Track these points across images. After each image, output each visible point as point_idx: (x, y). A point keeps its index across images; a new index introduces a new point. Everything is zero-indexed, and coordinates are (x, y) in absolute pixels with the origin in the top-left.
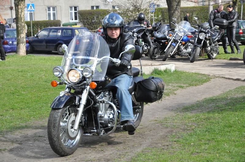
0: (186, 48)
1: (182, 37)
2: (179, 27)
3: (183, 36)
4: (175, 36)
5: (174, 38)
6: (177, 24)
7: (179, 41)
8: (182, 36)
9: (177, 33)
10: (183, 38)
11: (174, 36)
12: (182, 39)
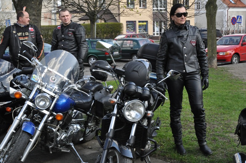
0: (65, 127)
1: (55, 100)
2: (44, 69)
3: (57, 97)
4: (33, 98)
5: (31, 104)
6: (37, 61)
7: (45, 112)
8: (53, 95)
9: (38, 86)
10: (58, 100)
11: (31, 97)
12: (56, 104)
